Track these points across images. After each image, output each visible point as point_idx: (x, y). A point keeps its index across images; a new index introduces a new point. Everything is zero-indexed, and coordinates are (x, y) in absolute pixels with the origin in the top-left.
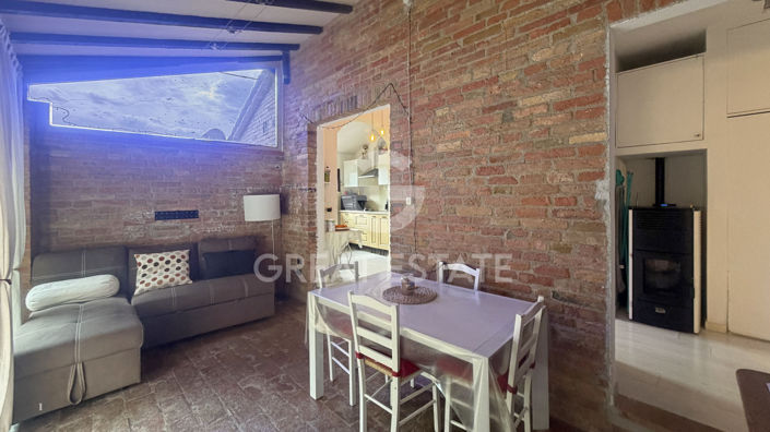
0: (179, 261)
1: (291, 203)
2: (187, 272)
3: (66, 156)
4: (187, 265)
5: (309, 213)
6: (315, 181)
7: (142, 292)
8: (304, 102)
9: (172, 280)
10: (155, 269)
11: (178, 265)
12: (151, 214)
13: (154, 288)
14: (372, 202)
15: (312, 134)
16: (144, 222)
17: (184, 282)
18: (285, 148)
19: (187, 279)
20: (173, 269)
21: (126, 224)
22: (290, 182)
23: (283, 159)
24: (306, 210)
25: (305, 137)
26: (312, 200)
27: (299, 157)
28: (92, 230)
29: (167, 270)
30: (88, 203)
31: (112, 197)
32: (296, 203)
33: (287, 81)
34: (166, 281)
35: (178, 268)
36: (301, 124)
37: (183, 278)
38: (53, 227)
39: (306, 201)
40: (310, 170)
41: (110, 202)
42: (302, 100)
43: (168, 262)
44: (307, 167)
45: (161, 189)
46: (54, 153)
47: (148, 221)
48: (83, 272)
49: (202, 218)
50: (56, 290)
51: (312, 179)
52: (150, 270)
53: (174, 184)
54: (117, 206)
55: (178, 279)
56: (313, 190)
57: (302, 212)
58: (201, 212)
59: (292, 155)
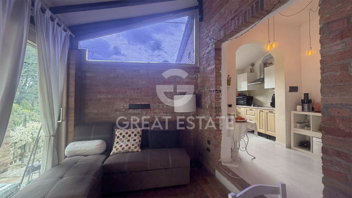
0: (135, 135)
1: (203, 100)
2: (139, 143)
3: (92, 75)
4: (140, 139)
5: (216, 108)
6: (220, 85)
7: (114, 154)
8: (212, 29)
9: (129, 148)
10: (123, 139)
11: (135, 138)
12: (127, 106)
13: (120, 152)
14: (257, 99)
15: (218, 50)
16: (124, 110)
17: (135, 150)
18: (200, 64)
19: (138, 148)
20: (132, 140)
21: (116, 111)
22: (203, 87)
23: (199, 72)
24: (214, 106)
25: (213, 53)
26: (218, 98)
27: (209, 69)
28: (101, 113)
29: (129, 141)
30: (100, 99)
31: (110, 96)
32: (207, 101)
33: (201, 20)
34: (126, 148)
35: (135, 140)
36: (210, 45)
37: (136, 148)
38: (87, 111)
39: (214, 100)
40: (216, 77)
41: (109, 99)
42: (211, 27)
43: (130, 136)
44: (214, 75)
45: (132, 92)
46: (88, 74)
47: (126, 110)
48: (92, 137)
49: (152, 108)
50: (77, 147)
51: (218, 83)
52: (121, 139)
53: (138, 89)
54: (112, 101)
55: (133, 147)
56: (219, 91)
57: (211, 107)
58: (151, 105)
59: (204, 68)
